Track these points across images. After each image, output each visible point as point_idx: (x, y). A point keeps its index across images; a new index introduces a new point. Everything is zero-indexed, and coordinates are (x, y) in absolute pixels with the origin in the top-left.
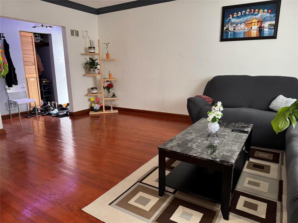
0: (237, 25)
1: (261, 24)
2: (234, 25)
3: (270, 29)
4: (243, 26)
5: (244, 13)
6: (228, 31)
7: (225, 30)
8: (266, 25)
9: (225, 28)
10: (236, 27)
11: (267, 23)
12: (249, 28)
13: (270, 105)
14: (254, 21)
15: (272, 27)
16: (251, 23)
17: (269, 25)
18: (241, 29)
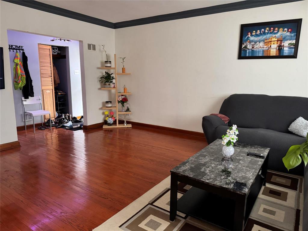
0: (256, 43)
1: (281, 43)
2: (253, 43)
3: (290, 48)
4: (261, 44)
5: (263, 31)
6: (246, 49)
7: (244, 47)
8: (286, 44)
9: (243, 46)
10: (255, 45)
11: (288, 42)
12: (268, 46)
13: (289, 127)
14: (273, 39)
15: (292, 47)
16: (271, 42)
17: (289, 44)
18: (260, 47)
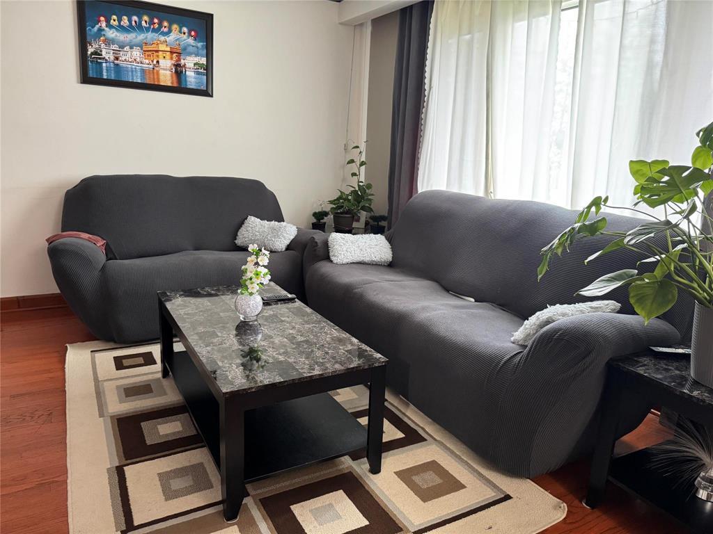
1: (179, 60)
2: (115, 47)
4: (137, 53)
5: (136, 22)
6: (100, 58)
7: (92, 54)
8: (189, 62)
9: (90, 50)
10: (121, 53)
11: (192, 59)
12: (153, 61)
13: (236, 239)
14: (162, 47)
15: (202, 71)
16: (157, 51)
17: (195, 64)
18: (133, 59)
